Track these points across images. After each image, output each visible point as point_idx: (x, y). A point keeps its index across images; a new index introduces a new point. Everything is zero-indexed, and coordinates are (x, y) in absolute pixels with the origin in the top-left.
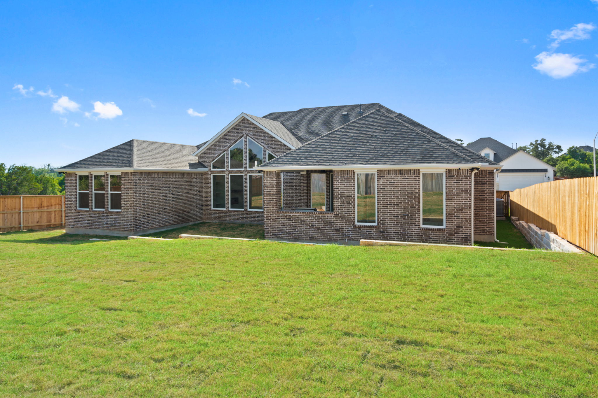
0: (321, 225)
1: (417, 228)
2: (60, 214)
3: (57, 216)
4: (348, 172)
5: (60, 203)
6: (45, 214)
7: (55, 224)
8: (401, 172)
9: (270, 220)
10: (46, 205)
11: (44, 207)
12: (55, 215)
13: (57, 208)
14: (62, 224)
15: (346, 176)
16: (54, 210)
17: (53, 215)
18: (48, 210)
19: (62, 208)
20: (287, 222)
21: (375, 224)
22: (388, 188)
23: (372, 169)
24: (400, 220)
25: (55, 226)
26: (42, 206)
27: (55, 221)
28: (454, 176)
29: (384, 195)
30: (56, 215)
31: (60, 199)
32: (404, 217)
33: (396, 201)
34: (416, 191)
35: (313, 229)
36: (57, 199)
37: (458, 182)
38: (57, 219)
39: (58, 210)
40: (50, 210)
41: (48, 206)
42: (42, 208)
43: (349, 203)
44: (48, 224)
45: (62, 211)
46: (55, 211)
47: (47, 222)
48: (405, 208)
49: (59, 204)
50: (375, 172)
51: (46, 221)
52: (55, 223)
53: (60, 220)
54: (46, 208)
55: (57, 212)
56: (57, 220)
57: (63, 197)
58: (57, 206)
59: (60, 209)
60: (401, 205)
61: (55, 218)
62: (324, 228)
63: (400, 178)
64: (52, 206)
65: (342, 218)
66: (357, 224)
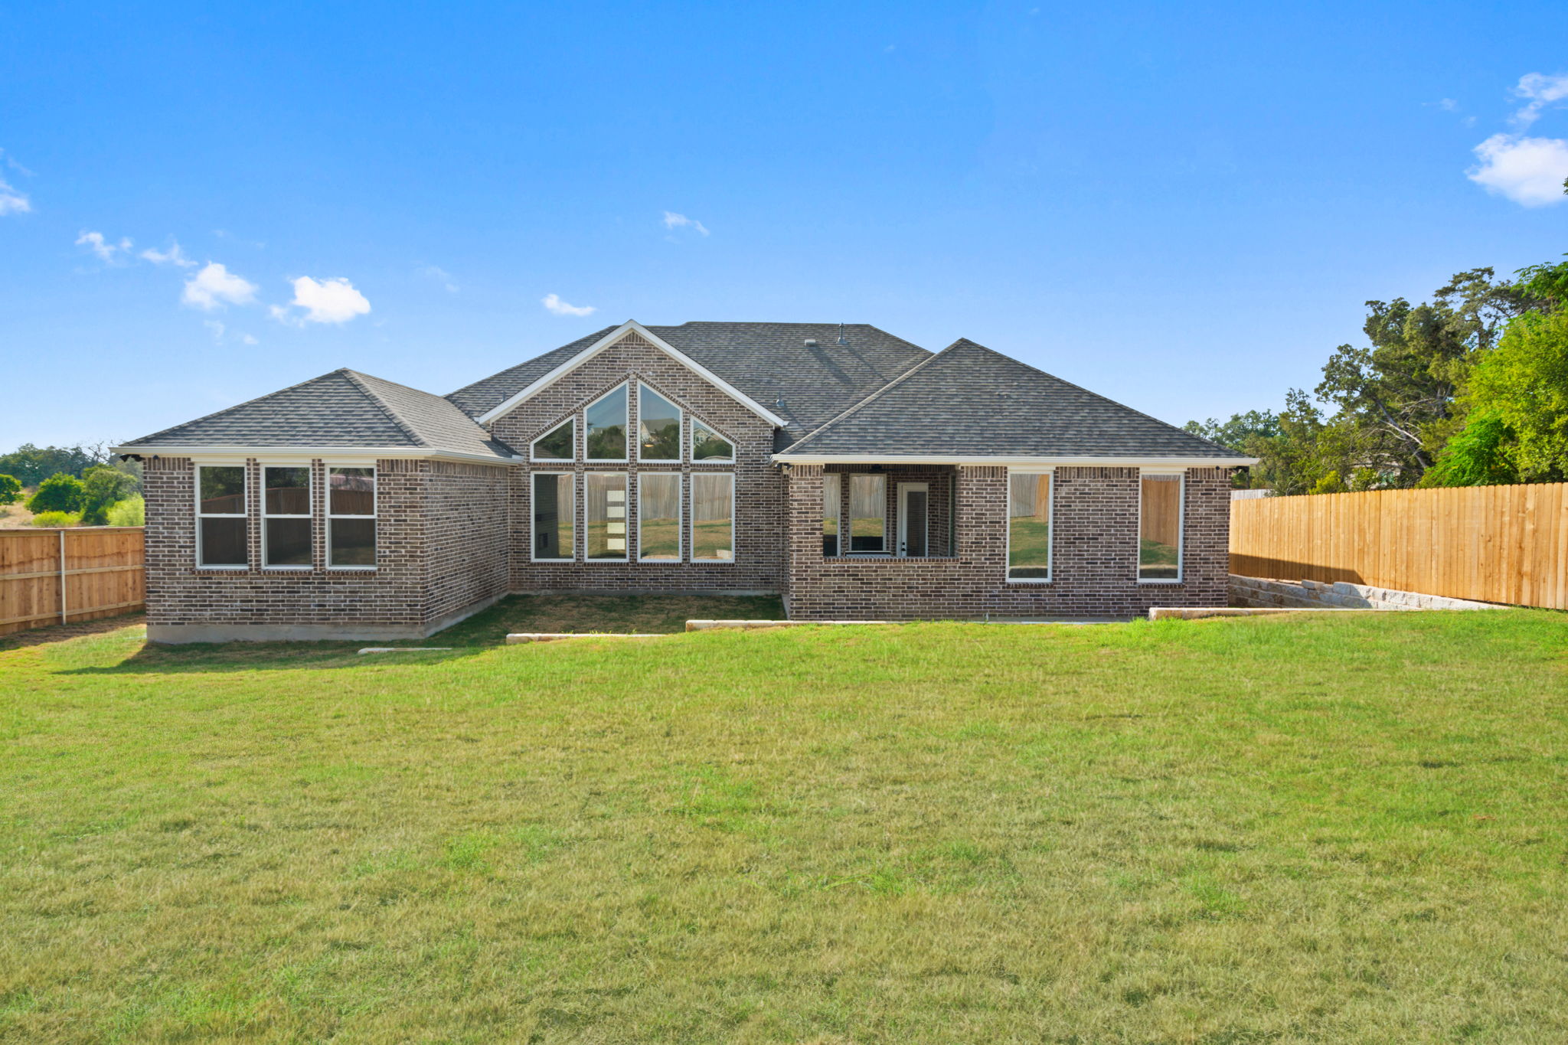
0: (930, 588)
1: (1130, 584)
2: (53, 588)
3: (46, 593)
4: (994, 471)
5: (53, 552)
6: (15, 587)
7: (42, 620)
8: (1103, 472)
9: (806, 579)
10: (15, 561)
11: (10, 566)
12: (41, 591)
13: (46, 568)
14: (60, 618)
15: (989, 479)
16: (39, 575)
17: (35, 591)
18: (23, 576)
19: (58, 568)
20: (847, 583)
21: (1048, 580)
22: (1077, 506)
23: (1044, 465)
24: (1100, 569)
25: (41, 625)
26: (6, 563)
27: (41, 610)
28: (1201, 482)
29: (1068, 519)
30: (45, 591)
31: (52, 541)
32: (1106, 563)
33: (1092, 530)
34: (1132, 510)
35: (911, 596)
36: (46, 539)
37: (1208, 492)
38: (46, 603)
39: (49, 574)
40: (29, 576)
41: (22, 563)
42: (7, 570)
43: (994, 537)
44: (22, 619)
45: (58, 578)
46: (41, 579)
47: (20, 615)
48: (1109, 545)
49: (50, 557)
50: (1049, 471)
51: (16, 610)
52: (41, 616)
53: (54, 608)
54: (15, 569)
55: (46, 581)
56: (46, 608)
57: (62, 535)
58: (46, 562)
59: (55, 573)
60: (1103, 539)
61: (40, 599)
62: (938, 593)
63: (1100, 484)
64: (31, 561)
65: (979, 569)
66: (1009, 580)
